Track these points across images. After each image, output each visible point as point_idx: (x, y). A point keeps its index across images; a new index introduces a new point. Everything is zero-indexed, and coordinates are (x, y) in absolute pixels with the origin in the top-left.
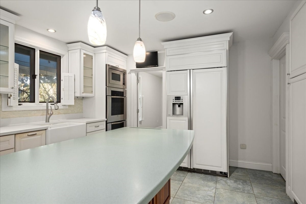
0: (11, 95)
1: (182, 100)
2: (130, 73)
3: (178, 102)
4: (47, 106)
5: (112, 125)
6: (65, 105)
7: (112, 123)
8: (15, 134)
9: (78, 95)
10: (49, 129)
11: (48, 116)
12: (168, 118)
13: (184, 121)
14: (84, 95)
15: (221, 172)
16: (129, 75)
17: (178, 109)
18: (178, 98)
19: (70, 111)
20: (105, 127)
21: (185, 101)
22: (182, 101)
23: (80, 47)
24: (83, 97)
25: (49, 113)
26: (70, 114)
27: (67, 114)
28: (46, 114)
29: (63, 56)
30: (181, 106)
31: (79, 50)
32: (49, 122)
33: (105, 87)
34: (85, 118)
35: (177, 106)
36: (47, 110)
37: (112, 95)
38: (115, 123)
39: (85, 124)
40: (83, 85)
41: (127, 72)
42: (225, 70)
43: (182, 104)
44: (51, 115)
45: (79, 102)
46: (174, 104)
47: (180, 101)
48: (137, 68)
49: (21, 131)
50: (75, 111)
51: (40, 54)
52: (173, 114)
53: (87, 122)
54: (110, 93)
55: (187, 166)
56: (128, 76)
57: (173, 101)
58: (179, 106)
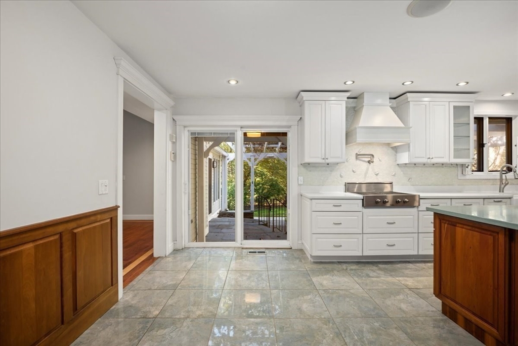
0: (469, 165)
4: (501, 176)
8: (484, 199)
11: (503, 186)
25: (504, 183)
28: (499, 184)
32: (503, 192)
36: (501, 179)
44: (507, 184)
49: (489, 196)
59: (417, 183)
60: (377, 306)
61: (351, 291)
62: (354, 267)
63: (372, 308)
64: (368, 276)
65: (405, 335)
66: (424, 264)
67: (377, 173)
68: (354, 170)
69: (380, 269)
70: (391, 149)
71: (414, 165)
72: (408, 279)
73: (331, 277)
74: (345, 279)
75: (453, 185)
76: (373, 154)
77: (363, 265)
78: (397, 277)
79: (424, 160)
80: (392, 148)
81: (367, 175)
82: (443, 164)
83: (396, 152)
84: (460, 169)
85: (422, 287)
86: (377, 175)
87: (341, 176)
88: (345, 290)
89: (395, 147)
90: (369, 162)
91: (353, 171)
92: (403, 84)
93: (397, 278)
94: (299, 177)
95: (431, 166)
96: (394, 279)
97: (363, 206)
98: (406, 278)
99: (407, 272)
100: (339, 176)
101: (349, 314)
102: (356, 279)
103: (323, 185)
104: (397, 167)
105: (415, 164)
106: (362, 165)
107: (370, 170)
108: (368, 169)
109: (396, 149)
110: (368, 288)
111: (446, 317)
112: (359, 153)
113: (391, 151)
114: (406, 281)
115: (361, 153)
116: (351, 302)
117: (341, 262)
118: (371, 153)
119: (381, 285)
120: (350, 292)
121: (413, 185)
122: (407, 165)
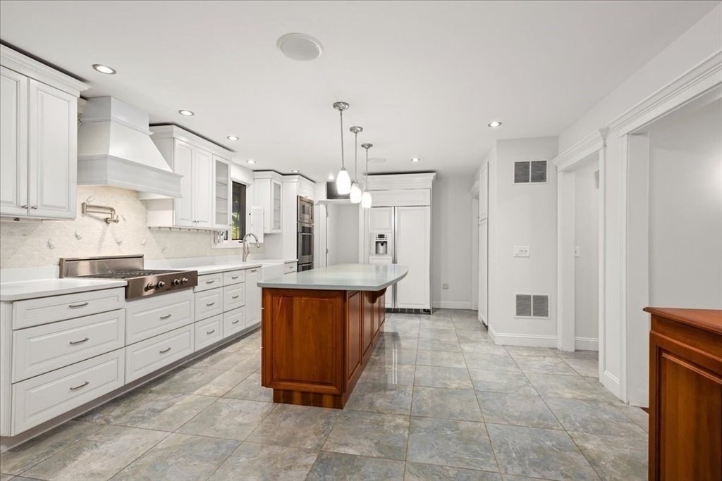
2: (318, 204)
3: (381, 241)
7: (303, 265)
8: (246, 269)
9: (268, 231)
10: (263, 266)
11: (246, 255)
12: (371, 257)
13: (388, 259)
14: (274, 231)
15: (424, 310)
16: (318, 207)
17: (381, 248)
18: (381, 236)
20: (296, 270)
21: (389, 239)
22: (386, 239)
23: (271, 177)
25: (246, 251)
28: (242, 252)
29: (249, 185)
30: (385, 244)
31: (269, 180)
32: (245, 261)
33: (296, 222)
34: (267, 259)
35: (380, 244)
36: (244, 248)
37: (303, 232)
38: (305, 265)
41: (315, 203)
42: (428, 209)
43: (386, 242)
44: (248, 253)
46: (377, 242)
47: (384, 239)
48: (328, 198)
51: (233, 186)
52: (377, 252)
53: (285, 262)
54: (300, 230)
55: (390, 307)
56: (315, 208)
57: (377, 239)
58: (382, 245)
59: (172, 256)
60: (217, 440)
61: (160, 446)
62: (117, 411)
63: (214, 446)
64: (155, 412)
65: (277, 447)
66: (202, 362)
67: (120, 240)
68: (79, 234)
69: (159, 393)
70: (139, 202)
71: (168, 229)
72: (207, 387)
73: (95, 451)
74: (126, 437)
75: (206, 256)
76: (114, 208)
77: (128, 401)
78: (194, 391)
79: (190, 224)
80: (141, 200)
81: (104, 244)
83: (147, 208)
84: (212, 236)
85: (230, 389)
86: (119, 243)
87: (50, 246)
88: (150, 451)
89: (146, 200)
90: (106, 221)
91: (77, 236)
92: (180, 112)
93: (195, 393)
95: (185, 232)
96: (192, 396)
97: (126, 297)
98: (203, 388)
99: (195, 379)
100: (45, 245)
101: (199, 477)
102: (145, 426)
104: (148, 231)
105: (180, 229)
107: (108, 234)
108: (104, 234)
109: (147, 204)
110: (176, 426)
111: (280, 404)
112: (87, 204)
113: (139, 206)
114: (208, 390)
115: (91, 204)
116: (180, 460)
117: (82, 417)
118: (110, 206)
119: (186, 412)
120: (160, 450)
121: (168, 258)
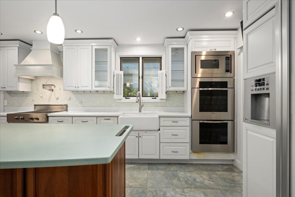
1: (267, 87)
3: (260, 92)
5: (200, 123)
6: (163, 99)
7: (201, 121)
8: (97, 117)
10: (120, 117)
14: (172, 89)
18: (260, 82)
19: (168, 104)
20: (189, 125)
22: (268, 89)
23: (167, 44)
24: (184, 91)
26: (168, 107)
27: (165, 107)
31: (167, 46)
32: (140, 112)
33: (191, 78)
36: (140, 102)
37: (200, 87)
38: (206, 122)
39: (158, 117)
40: (171, 79)
41: (236, 54)
43: (268, 95)
44: (142, 107)
45: (179, 96)
47: (264, 89)
49: (99, 115)
50: (174, 104)
53: (160, 115)
54: (194, 86)
56: (237, 58)
57: (253, 90)
59: (86, 105)
67: (58, 98)
75: (112, 107)
81: (51, 99)
82: (104, 92)
87: (33, 100)
91: (41, 97)
94: (5, 101)
97: (7, 121)
103: (21, 106)
106: (47, 92)
107: (53, 95)
108: (51, 95)
112: (44, 84)
118: (53, 84)
122: (79, 92)
